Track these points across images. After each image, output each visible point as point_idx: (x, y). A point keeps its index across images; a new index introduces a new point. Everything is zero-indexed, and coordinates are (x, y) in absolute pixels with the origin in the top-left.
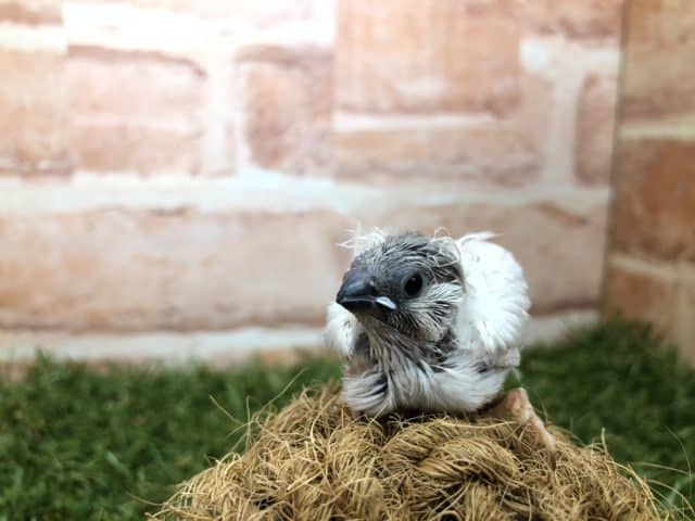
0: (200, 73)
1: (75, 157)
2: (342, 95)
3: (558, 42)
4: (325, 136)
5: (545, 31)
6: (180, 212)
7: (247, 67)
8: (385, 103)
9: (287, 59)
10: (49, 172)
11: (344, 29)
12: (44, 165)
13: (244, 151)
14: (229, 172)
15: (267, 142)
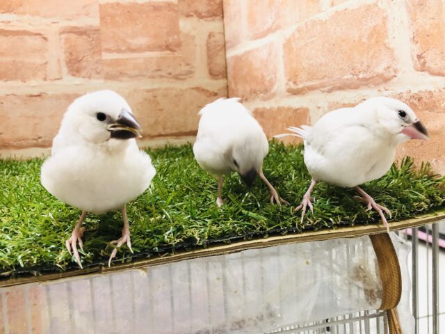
0: (45, 39)
2: (105, 45)
3: (195, 19)
4: (99, 62)
5: (188, 16)
6: (39, 96)
7: (64, 36)
8: (123, 48)
9: (81, 32)
11: (102, 18)
13: (65, 69)
14: (60, 79)
15: (75, 65)
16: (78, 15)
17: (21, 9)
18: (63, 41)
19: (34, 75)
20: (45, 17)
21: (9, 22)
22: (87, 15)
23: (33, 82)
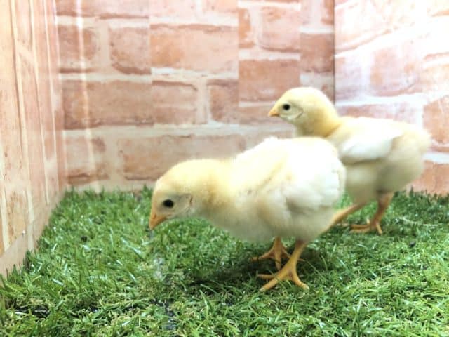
0: (195, 89)
1: (155, 119)
2: (242, 95)
3: (312, 74)
4: (235, 109)
5: (308, 71)
6: (189, 137)
7: (210, 87)
8: (255, 98)
9: (223, 84)
10: (146, 124)
11: (241, 73)
12: (144, 121)
13: (210, 115)
14: (205, 123)
15: (217, 112)
16: (222, 70)
17: (178, 64)
18: (209, 91)
19: (186, 120)
20: (196, 71)
21: (168, 75)
22: (229, 69)
23: (185, 126)
